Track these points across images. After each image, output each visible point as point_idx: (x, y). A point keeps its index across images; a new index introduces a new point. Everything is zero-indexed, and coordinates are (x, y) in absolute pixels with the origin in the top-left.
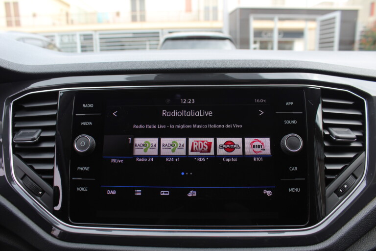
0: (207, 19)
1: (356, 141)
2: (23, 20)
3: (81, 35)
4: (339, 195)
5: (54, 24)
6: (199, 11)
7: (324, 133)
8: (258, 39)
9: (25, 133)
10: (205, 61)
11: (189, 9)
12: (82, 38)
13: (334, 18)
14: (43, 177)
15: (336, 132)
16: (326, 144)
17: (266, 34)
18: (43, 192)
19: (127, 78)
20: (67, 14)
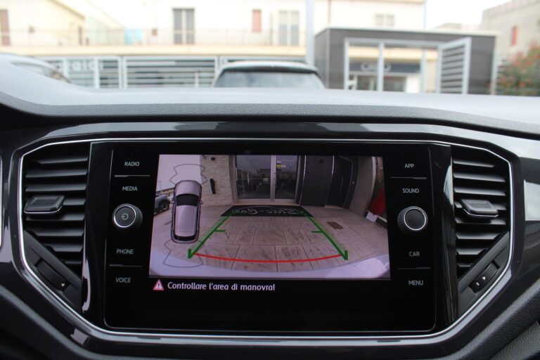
0: (283, 43)
1: (497, 218)
2: (14, 37)
3: (100, 61)
4: (476, 289)
5: (60, 44)
6: (271, 31)
7: (455, 206)
8: (356, 73)
9: (42, 200)
10: (295, 106)
11: (257, 28)
12: (102, 65)
13: (462, 47)
14: (67, 263)
15: (472, 205)
16: (458, 221)
17: (366, 66)
18: (67, 283)
19: (176, 127)
20: (80, 30)
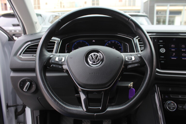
0: (130, 5)
